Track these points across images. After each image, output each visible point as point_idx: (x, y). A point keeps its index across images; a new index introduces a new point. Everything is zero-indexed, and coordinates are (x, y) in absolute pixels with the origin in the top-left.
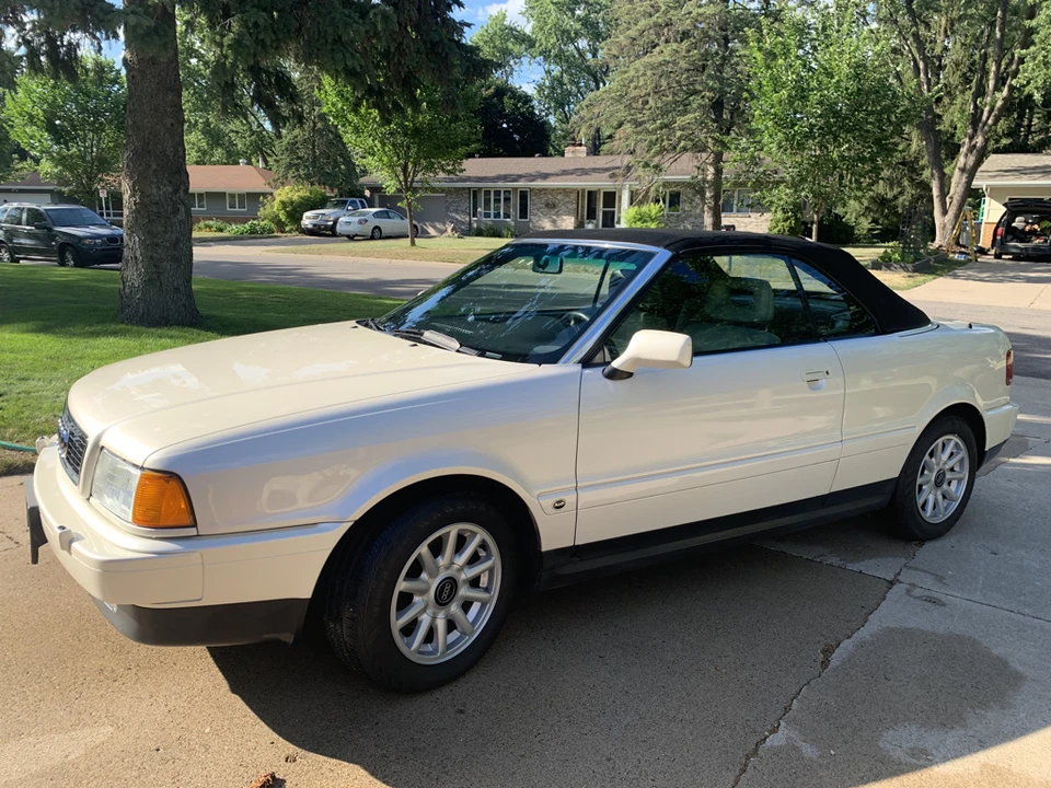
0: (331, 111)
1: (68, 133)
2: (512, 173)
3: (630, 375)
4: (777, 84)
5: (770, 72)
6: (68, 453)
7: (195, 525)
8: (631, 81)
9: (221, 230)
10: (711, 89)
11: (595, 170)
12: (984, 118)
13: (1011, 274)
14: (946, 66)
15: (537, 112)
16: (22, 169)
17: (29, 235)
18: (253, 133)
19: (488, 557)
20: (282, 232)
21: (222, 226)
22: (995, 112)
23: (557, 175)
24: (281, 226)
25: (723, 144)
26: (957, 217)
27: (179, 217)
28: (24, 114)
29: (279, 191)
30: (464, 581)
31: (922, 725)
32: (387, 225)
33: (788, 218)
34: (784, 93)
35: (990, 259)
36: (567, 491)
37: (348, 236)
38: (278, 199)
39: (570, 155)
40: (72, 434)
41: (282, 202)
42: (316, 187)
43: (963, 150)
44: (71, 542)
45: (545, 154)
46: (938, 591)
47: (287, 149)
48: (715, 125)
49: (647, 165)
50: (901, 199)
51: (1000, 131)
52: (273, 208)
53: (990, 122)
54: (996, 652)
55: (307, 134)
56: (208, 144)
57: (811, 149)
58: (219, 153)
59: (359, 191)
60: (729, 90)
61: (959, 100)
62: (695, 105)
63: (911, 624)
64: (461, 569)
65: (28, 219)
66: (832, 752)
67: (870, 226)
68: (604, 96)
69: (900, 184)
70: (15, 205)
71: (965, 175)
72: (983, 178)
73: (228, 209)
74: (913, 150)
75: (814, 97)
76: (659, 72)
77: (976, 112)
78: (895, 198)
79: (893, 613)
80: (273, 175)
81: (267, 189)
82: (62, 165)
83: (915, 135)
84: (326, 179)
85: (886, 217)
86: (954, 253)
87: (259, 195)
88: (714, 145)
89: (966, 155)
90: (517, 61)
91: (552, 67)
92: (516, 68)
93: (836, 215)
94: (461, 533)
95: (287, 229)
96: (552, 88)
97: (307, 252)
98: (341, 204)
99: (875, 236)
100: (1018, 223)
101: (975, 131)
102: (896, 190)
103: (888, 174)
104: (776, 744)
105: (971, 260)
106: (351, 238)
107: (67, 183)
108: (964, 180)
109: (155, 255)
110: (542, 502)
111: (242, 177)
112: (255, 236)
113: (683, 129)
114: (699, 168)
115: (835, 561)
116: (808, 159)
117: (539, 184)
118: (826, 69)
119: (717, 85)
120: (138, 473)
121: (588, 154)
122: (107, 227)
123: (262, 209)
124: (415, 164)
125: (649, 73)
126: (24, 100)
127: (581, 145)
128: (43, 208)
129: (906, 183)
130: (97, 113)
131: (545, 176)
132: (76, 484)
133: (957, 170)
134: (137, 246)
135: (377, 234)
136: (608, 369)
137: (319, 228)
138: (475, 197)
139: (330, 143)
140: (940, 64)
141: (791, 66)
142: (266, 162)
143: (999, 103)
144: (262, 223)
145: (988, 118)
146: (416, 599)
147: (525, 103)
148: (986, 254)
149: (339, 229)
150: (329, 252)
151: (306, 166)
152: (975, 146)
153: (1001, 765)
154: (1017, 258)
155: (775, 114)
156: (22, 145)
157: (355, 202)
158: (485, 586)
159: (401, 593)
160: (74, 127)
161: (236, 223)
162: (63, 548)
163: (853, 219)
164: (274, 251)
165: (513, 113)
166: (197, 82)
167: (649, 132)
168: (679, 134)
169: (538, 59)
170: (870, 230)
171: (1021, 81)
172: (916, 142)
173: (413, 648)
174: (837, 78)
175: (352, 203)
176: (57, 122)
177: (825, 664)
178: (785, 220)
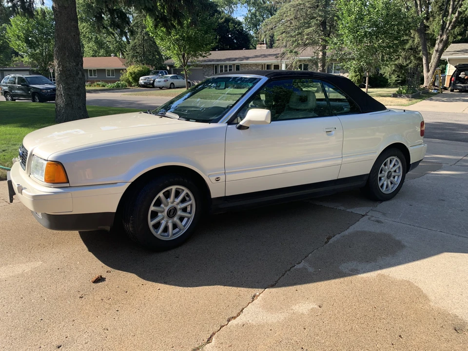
0: (150, 30)
1: (35, 44)
2: (232, 57)
3: (248, 128)
4: (350, 12)
5: (347, 7)
6: (22, 160)
7: (68, 182)
8: (284, 13)
9: (104, 86)
10: (321, 16)
11: (270, 55)
12: (447, 26)
13: (457, 98)
14: (431, 3)
15: (244, 29)
16: (16, 61)
17: (19, 89)
18: (117, 42)
19: (190, 200)
20: (131, 86)
21: (104, 84)
22: (452, 24)
23: (253, 58)
24: (130, 83)
25: (326, 41)
26: (433, 73)
27: (79, 76)
28: (15, 35)
29: (129, 68)
30: (180, 209)
31: (359, 262)
32: (177, 82)
33: (357, 75)
34: (353, 17)
35: (448, 92)
36: (221, 174)
37: (160, 88)
38: (128, 72)
39: (259, 49)
40: (23, 152)
41: (131, 73)
42: (145, 66)
43: (437, 42)
44: (22, 190)
45: (248, 48)
46: (382, 218)
47: (132, 49)
48: (322, 33)
49: (291, 52)
50: (410, 66)
51: (456, 33)
52: (127, 75)
53: (450, 28)
54: (397, 238)
55: (140, 42)
56: (97, 48)
57: (365, 43)
58: (102, 51)
59: (164, 67)
60: (328, 16)
61: (437, 19)
62: (313, 24)
63: (366, 229)
64: (178, 204)
65: (18, 82)
66: (320, 270)
67: (396, 79)
68: (272, 20)
69: (409, 59)
70: (13, 75)
71: (438, 53)
72: (446, 55)
73: (107, 77)
74: (416, 43)
75: (367, 18)
76: (296, 9)
77: (444, 24)
78: (407, 65)
79: (361, 226)
80: (126, 61)
81: (124, 67)
82: (33, 58)
83: (417, 36)
84: (149, 62)
85: (403, 74)
86: (432, 89)
87: (120, 70)
88: (322, 42)
89: (439, 44)
90: (235, 6)
91: (251, 8)
92: (235, 9)
93: (381, 73)
94: (177, 189)
95: (133, 85)
96: (252, 18)
97: (141, 95)
98: (156, 73)
99: (399, 83)
100: (462, 75)
101: (443, 32)
102: (408, 62)
103: (404, 54)
104: (298, 267)
105: (439, 93)
106: (161, 88)
107: (35, 66)
108: (437, 56)
109: (69, 93)
110: (210, 178)
111: (113, 62)
112: (118, 88)
113: (308, 35)
114: (315, 53)
115: (342, 208)
116: (364, 47)
117: (245, 62)
118: (372, 5)
119: (323, 14)
120: (46, 163)
121: (267, 48)
122: (53, 85)
123: (121, 76)
124: (188, 54)
125: (292, 9)
126: (15, 29)
127: (264, 44)
128: (24, 76)
129: (412, 58)
130: (47, 34)
131: (247, 58)
132: (25, 170)
133: (434, 51)
134: (62, 89)
135: (172, 86)
136: (238, 125)
137: (147, 84)
138: (216, 69)
139: (151, 46)
140: (429, 2)
141: (357, 4)
142: (123, 54)
143: (454, 19)
144: (122, 82)
145: (449, 27)
146: (159, 214)
147: (239, 25)
148: (447, 90)
149: (155, 84)
150: (150, 95)
151: (140, 56)
152: (442, 40)
153: (385, 274)
154: (461, 91)
155: (349, 27)
156: (15, 49)
157: (162, 72)
158: (189, 211)
159: (152, 211)
160: (37, 41)
161: (110, 83)
162: (19, 192)
163: (388, 76)
164: (127, 94)
165: (233, 30)
166: (92, 19)
167: (292, 36)
168: (306, 37)
169: (245, 5)
170: (396, 80)
171: (463, 9)
172: (416, 39)
173: (158, 234)
174: (377, 9)
175: (161, 73)
176: (30, 39)
177: (326, 243)
178: (356, 76)
